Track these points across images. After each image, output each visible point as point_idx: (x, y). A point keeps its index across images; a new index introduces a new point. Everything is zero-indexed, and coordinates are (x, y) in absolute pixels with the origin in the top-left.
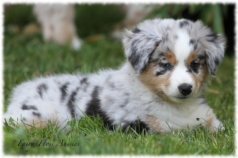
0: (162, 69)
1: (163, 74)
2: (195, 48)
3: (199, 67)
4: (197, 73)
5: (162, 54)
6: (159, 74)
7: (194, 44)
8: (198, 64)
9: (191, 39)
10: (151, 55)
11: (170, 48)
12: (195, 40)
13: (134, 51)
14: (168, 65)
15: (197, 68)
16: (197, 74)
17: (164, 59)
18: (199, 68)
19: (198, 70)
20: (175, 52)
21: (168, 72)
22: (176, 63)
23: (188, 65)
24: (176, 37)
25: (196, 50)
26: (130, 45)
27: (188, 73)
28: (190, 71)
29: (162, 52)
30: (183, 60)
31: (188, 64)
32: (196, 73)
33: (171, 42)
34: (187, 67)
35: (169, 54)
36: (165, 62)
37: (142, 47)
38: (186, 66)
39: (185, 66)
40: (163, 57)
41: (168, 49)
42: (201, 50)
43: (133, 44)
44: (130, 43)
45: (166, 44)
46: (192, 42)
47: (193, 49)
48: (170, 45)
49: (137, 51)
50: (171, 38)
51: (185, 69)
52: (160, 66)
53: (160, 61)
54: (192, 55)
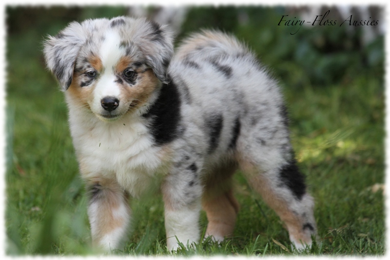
0: (88, 79)
1: (87, 85)
2: (128, 52)
3: (137, 76)
4: (134, 84)
5: (86, 60)
6: (83, 85)
7: (126, 48)
8: (135, 73)
9: (122, 40)
10: (75, 63)
11: (94, 51)
12: (128, 42)
13: (57, 61)
14: (94, 74)
15: (133, 78)
16: (133, 86)
17: (89, 67)
18: (136, 78)
19: (135, 80)
20: (101, 57)
21: (93, 82)
22: (102, 70)
23: (119, 74)
24: (103, 39)
25: (128, 56)
26: (53, 55)
27: (116, 83)
28: (120, 81)
29: (85, 57)
30: (111, 67)
31: (118, 72)
32: (131, 84)
33: (95, 44)
34: (117, 77)
35: (94, 58)
36: (90, 70)
37: (65, 56)
38: (115, 74)
39: (113, 74)
40: (88, 64)
41: (92, 53)
42: (137, 56)
43: (56, 52)
44: (53, 51)
45: (90, 47)
46: (123, 44)
47: (125, 54)
48: (94, 48)
49: (61, 61)
50: (96, 40)
51: (114, 78)
52: (86, 76)
53: (85, 69)
54: (123, 62)
